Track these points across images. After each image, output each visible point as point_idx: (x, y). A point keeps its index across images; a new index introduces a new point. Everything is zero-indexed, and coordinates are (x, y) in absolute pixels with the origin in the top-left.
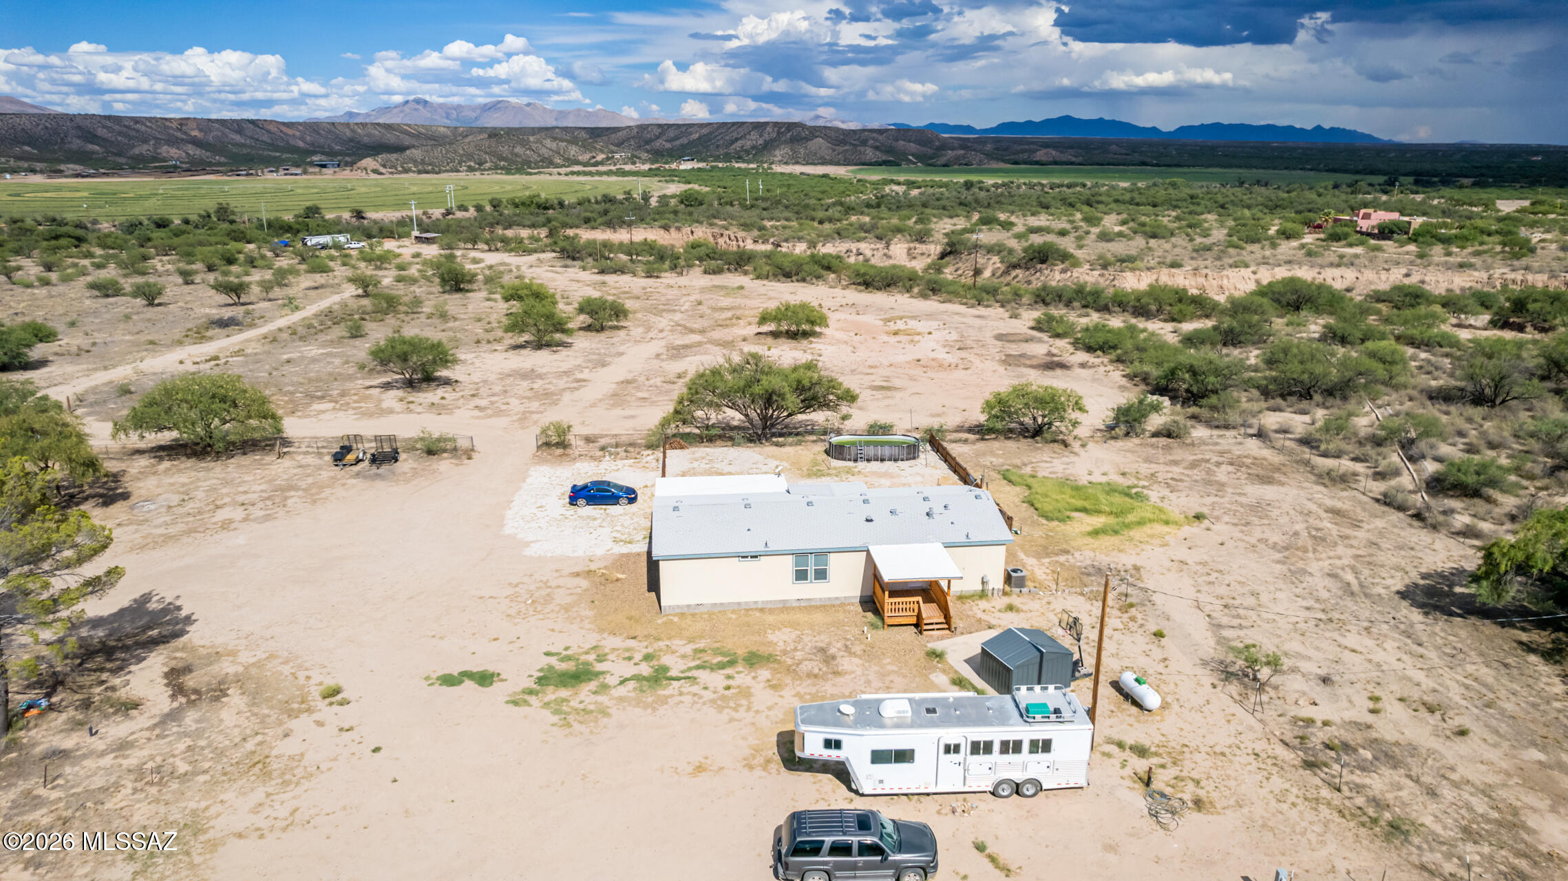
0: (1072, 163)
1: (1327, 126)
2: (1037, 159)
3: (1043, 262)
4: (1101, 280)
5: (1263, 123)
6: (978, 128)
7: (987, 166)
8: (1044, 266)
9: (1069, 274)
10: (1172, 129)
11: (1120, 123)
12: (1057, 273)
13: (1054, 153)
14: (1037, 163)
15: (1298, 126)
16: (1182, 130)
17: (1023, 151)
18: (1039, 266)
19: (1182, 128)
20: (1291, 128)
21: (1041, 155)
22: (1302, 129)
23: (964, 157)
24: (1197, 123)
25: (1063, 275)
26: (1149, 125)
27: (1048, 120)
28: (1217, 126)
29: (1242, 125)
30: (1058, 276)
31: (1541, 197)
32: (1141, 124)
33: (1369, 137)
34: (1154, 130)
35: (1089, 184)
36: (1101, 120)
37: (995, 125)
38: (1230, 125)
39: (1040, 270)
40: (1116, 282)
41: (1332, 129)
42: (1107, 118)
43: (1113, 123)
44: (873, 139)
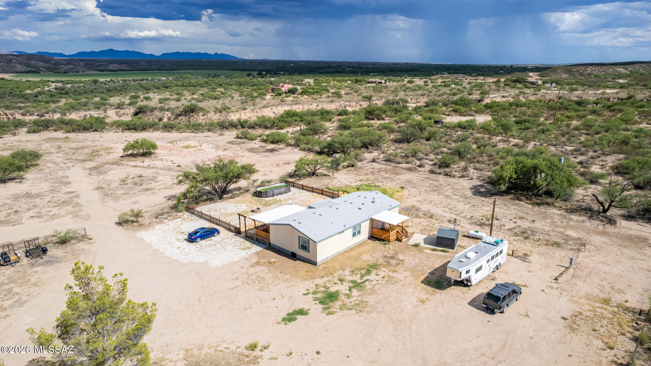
0: (128, 70)
1: (219, 53)
2: (110, 69)
3: (193, 112)
4: (221, 117)
5: (195, 52)
6: (66, 54)
7: (87, 73)
8: (194, 114)
9: (206, 116)
10: (160, 55)
11: (136, 52)
12: (201, 117)
13: (117, 66)
14: (112, 70)
15: (209, 53)
16: (164, 55)
17: (101, 65)
18: (192, 114)
19: (163, 54)
20: (206, 54)
21: (111, 67)
22: (210, 54)
23: (74, 68)
24: (169, 52)
25: (204, 117)
26: (149, 53)
27: (101, 51)
28: (177, 53)
29: (188, 53)
30: (201, 118)
31: (316, 78)
32: (146, 53)
33: (234, 57)
34: (152, 55)
35: (150, 79)
36: (127, 51)
37: (75, 53)
38: (183, 53)
39: (193, 116)
40: (227, 118)
41: (221, 54)
42: (130, 50)
43: (133, 52)
44: (15, 59)
